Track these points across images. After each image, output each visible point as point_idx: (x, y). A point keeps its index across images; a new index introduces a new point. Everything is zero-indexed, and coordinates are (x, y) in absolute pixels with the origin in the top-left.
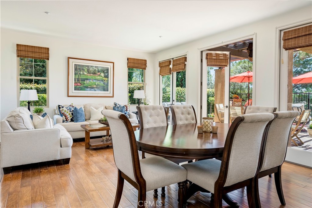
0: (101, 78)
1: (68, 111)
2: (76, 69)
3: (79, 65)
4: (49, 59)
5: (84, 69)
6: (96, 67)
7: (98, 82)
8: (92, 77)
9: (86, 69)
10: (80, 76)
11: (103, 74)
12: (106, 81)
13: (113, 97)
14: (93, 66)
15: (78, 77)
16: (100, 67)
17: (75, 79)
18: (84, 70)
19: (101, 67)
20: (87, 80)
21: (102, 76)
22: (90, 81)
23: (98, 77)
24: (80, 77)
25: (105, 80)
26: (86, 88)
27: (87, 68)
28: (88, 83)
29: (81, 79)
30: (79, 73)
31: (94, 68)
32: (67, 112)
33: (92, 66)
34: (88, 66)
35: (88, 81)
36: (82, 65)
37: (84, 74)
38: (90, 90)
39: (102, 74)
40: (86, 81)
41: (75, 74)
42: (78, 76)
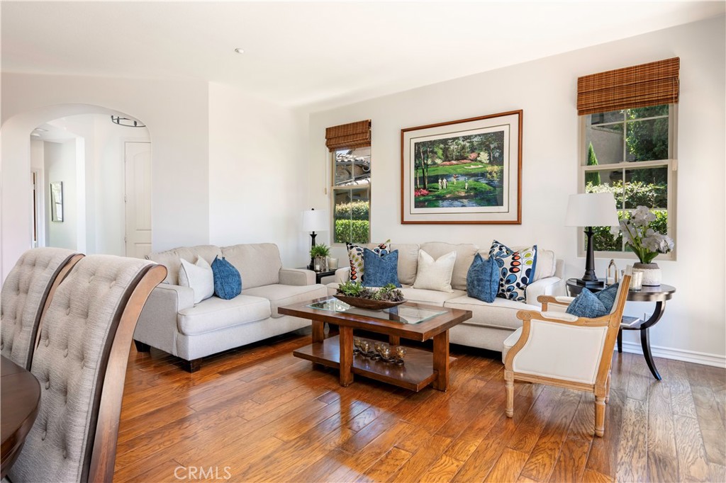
0: (480, 166)
1: (360, 257)
2: (417, 156)
3: (424, 144)
4: (372, 144)
5: (436, 150)
6: (465, 138)
7: (471, 180)
8: (454, 169)
9: (441, 148)
10: (425, 170)
11: (486, 155)
12: (495, 175)
13: (518, 222)
14: (458, 138)
15: (422, 175)
16: (476, 136)
17: (416, 179)
18: (436, 153)
19: (479, 135)
20: (442, 180)
21: (483, 161)
22: (449, 179)
23: (472, 167)
24: (426, 174)
25: (490, 173)
26: (440, 201)
27: (442, 146)
28: (445, 187)
29: (429, 177)
30: (424, 163)
31: (461, 142)
32: (357, 260)
33: (454, 139)
34: (445, 141)
35: (445, 180)
36: (430, 141)
37: (435, 164)
38: (451, 205)
39: (484, 156)
40: (440, 181)
41: (417, 167)
42: (421, 171)
